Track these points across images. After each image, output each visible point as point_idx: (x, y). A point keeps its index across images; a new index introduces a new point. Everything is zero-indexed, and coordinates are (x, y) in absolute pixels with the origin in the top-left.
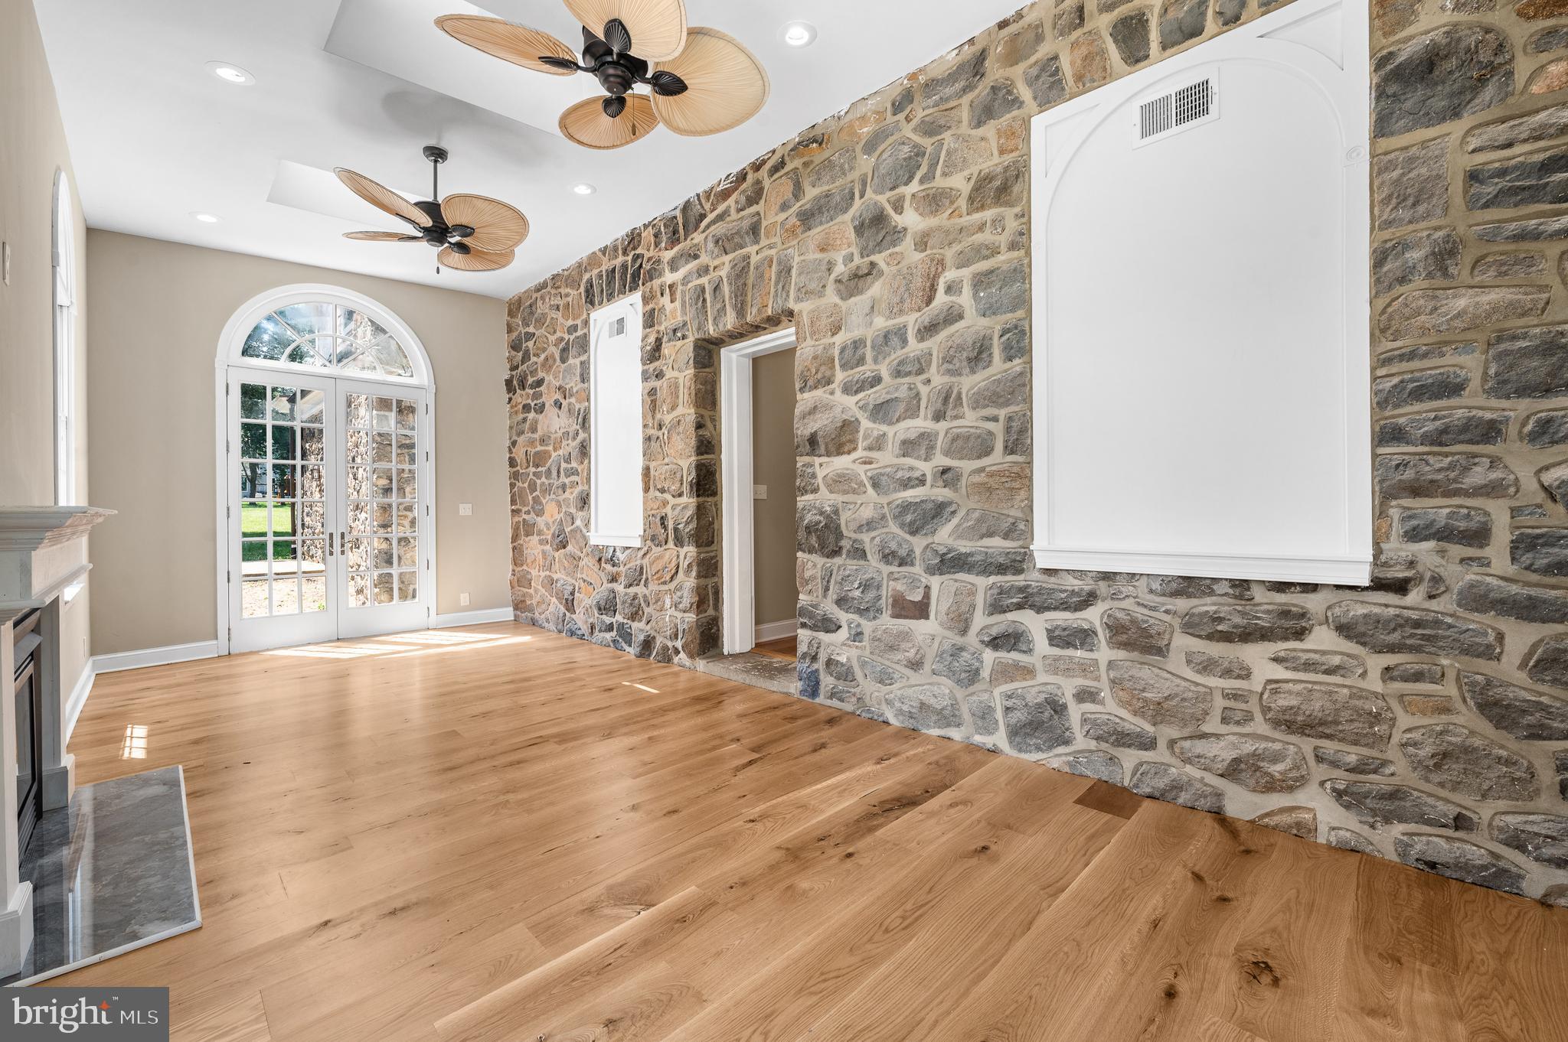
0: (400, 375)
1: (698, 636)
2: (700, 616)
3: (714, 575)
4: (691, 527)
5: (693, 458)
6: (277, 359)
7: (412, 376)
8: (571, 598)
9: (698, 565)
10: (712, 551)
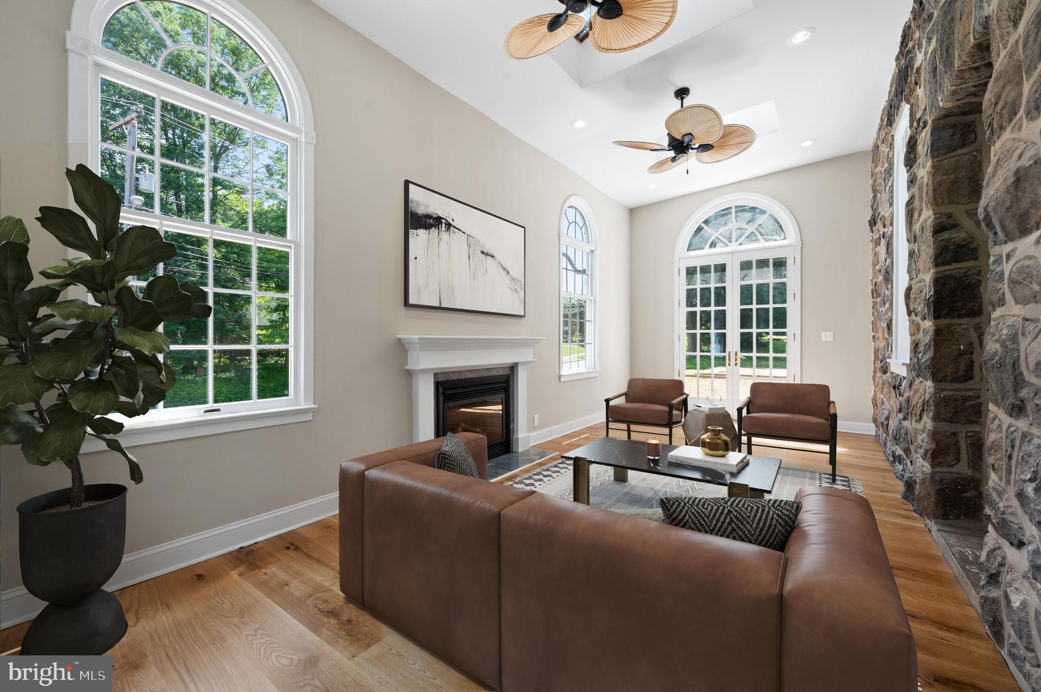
0: (776, 240)
1: (933, 492)
2: (938, 469)
3: (977, 422)
4: (928, 356)
5: (932, 271)
6: (703, 249)
7: (785, 239)
8: (886, 423)
9: (937, 405)
10: (971, 390)
